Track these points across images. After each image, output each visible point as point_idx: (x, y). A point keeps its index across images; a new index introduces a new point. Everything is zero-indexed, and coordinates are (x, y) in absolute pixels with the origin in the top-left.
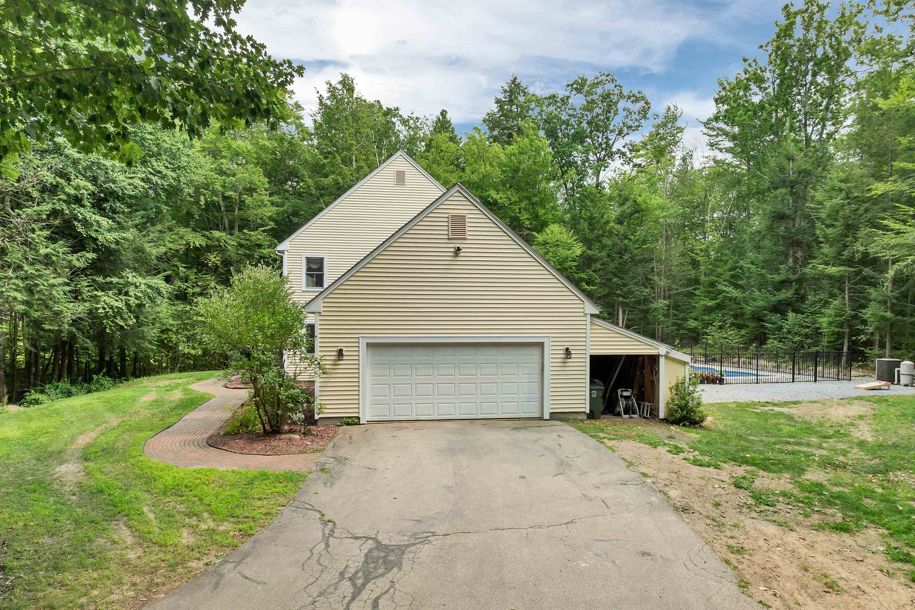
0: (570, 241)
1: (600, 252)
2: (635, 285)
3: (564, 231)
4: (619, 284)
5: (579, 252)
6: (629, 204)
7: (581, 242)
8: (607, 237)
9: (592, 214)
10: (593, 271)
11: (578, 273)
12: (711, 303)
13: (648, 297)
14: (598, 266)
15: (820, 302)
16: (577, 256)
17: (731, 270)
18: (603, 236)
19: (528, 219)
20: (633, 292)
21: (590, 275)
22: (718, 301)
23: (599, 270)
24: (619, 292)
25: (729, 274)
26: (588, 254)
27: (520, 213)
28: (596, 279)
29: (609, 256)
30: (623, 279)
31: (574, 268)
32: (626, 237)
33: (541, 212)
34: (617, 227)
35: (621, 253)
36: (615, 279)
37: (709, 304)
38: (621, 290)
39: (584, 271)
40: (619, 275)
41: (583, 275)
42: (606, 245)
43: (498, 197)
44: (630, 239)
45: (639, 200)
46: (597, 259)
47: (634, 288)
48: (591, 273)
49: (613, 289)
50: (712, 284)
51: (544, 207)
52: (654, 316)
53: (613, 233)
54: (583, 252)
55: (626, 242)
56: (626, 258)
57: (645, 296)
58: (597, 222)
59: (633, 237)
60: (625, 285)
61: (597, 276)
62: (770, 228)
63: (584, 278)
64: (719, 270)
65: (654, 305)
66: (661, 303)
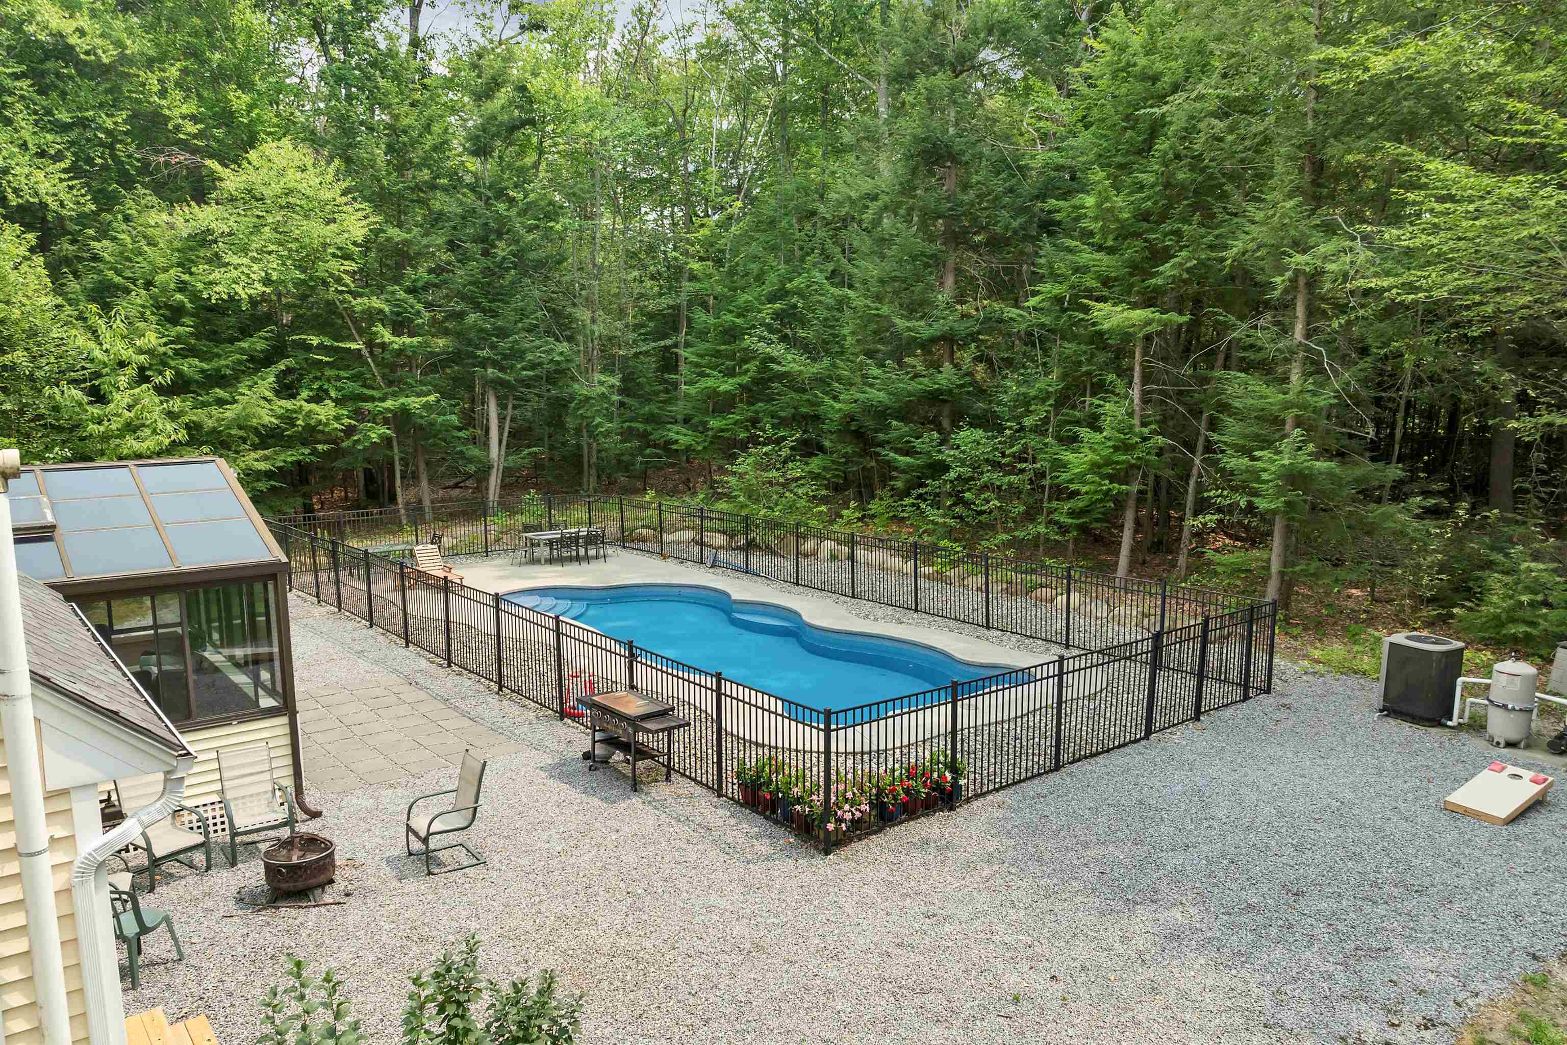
0: (329, 195)
1: (427, 234)
2: (529, 331)
3: (309, 161)
4: (482, 330)
5: (359, 232)
6: (503, 96)
7: (366, 199)
8: (445, 189)
9: (396, 117)
10: (409, 291)
11: (361, 295)
12: (726, 386)
13: (564, 366)
14: (421, 273)
15: (1044, 401)
16: (355, 243)
17: (772, 298)
18: (434, 187)
19: (194, 118)
20: (523, 352)
21: (398, 303)
22: (745, 379)
23: (425, 288)
24: (484, 353)
25: (769, 308)
26: (389, 239)
27: (163, 93)
28: (418, 313)
29: (452, 246)
30: (495, 314)
31: (347, 279)
32: (501, 194)
33: (239, 100)
34: (473, 164)
35: (485, 240)
36: (472, 318)
37: (724, 387)
38: (493, 347)
39: (380, 290)
40: (485, 304)
41: (376, 303)
42: (441, 214)
43: (68, 27)
44: (512, 201)
45: (536, 85)
46: (418, 254)
47: (526, 341)
48: (402, 295)
49: (469, 342)
50: (731, 334)
51: (245, 85)
52: (583, 417)
53: (460, 180)
54: (376, 232)
55: (502, 207)
56: (502, 254)
57: (558, 363)
58: (414, 143)
59: (520, 196)
60: (502, 333)
61: (419, 307)
62: (908, 189)
63: (381, 311)
64: (744, 298)
65: (581, 389)
66: (601, 383)
